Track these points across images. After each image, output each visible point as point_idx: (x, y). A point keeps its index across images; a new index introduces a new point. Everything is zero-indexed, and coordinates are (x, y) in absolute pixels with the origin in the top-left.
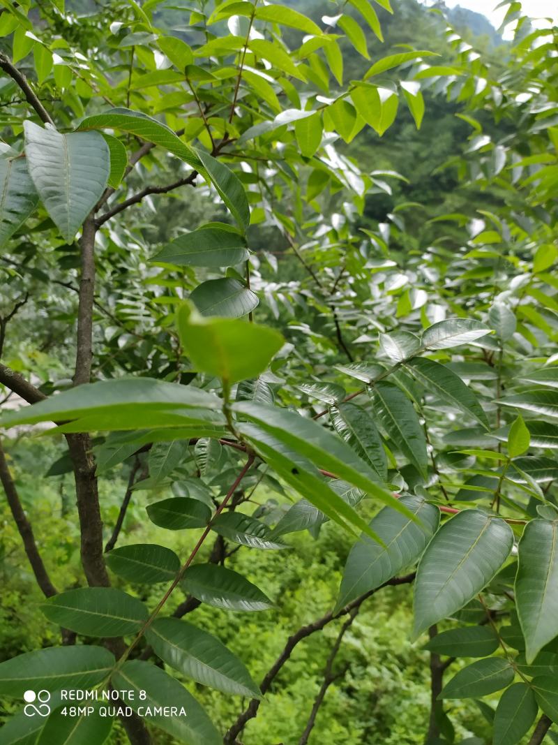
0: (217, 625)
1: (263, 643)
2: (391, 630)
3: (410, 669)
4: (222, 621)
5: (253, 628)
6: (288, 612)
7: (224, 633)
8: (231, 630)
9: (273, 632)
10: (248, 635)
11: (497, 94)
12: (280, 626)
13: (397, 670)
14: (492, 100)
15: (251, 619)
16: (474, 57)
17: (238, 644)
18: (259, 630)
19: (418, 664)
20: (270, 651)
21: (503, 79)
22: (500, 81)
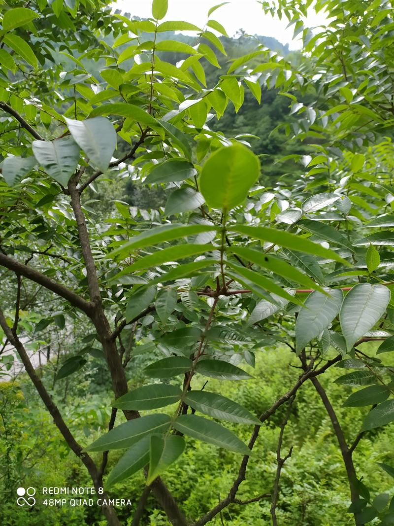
0: (181, 481)
1: (216, 486)
2: (303, 457)
3: (323, 481)
4: (184, 477)
5: (207, 476)
6: (229, 460)
7: (187, 486)
8: (191, 482)
9: (222, 477)
10: (205, 483)
11: (300, 78)
12: (225, 471)
13: (315, 483)
14: (298, 83)
15: (204, 471)
16: (279, 59)
17: (199, 490)
18: (211, 478)
19: (327, 477)
20: (223, 490)
21: (301, 69)
22: (299, 70)
